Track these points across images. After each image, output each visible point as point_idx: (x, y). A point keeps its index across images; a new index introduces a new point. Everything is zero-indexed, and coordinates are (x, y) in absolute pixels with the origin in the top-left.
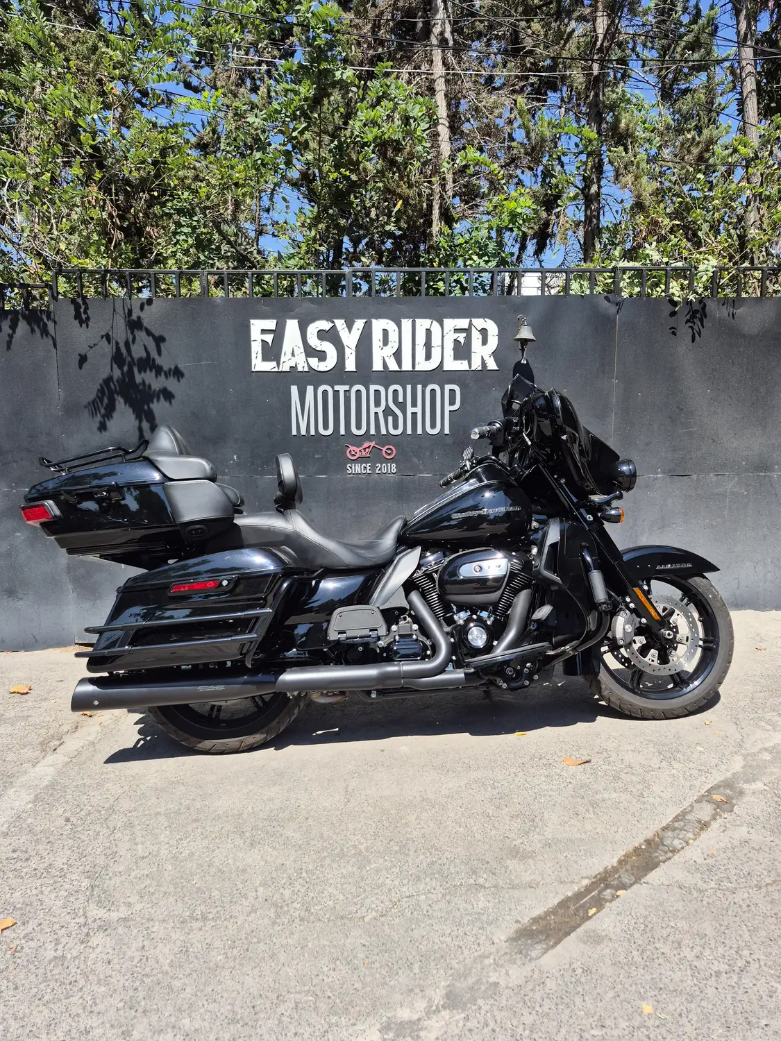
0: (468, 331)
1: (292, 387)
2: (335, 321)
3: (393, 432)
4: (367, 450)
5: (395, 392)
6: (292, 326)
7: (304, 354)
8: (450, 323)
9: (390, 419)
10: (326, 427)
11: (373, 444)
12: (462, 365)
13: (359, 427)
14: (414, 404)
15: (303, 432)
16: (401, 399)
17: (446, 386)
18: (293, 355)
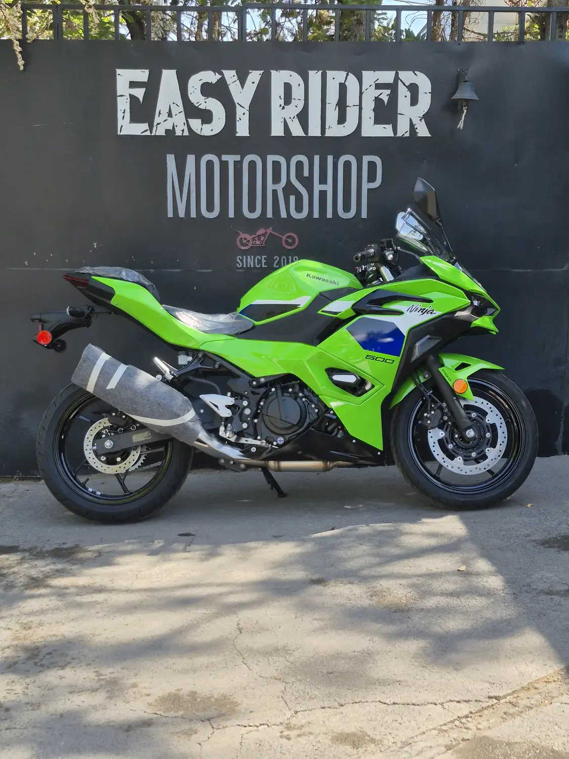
0: (393, 87)
1: (167, 155)
2: (224, 72)
3: (295, 215)
4: (262, 239)
5: (299, 165)
6: (169, 77)
7: (183, 112)
8: (369, 77)
9: (292, 198)
10: (210, 208)
11: (270, 230)
12: (385, 131)
13: (252, 209)
14: (323, 180)
15: (182, 214)
16: (306, 173)
17: (364, 157)
18: (170, 114)
